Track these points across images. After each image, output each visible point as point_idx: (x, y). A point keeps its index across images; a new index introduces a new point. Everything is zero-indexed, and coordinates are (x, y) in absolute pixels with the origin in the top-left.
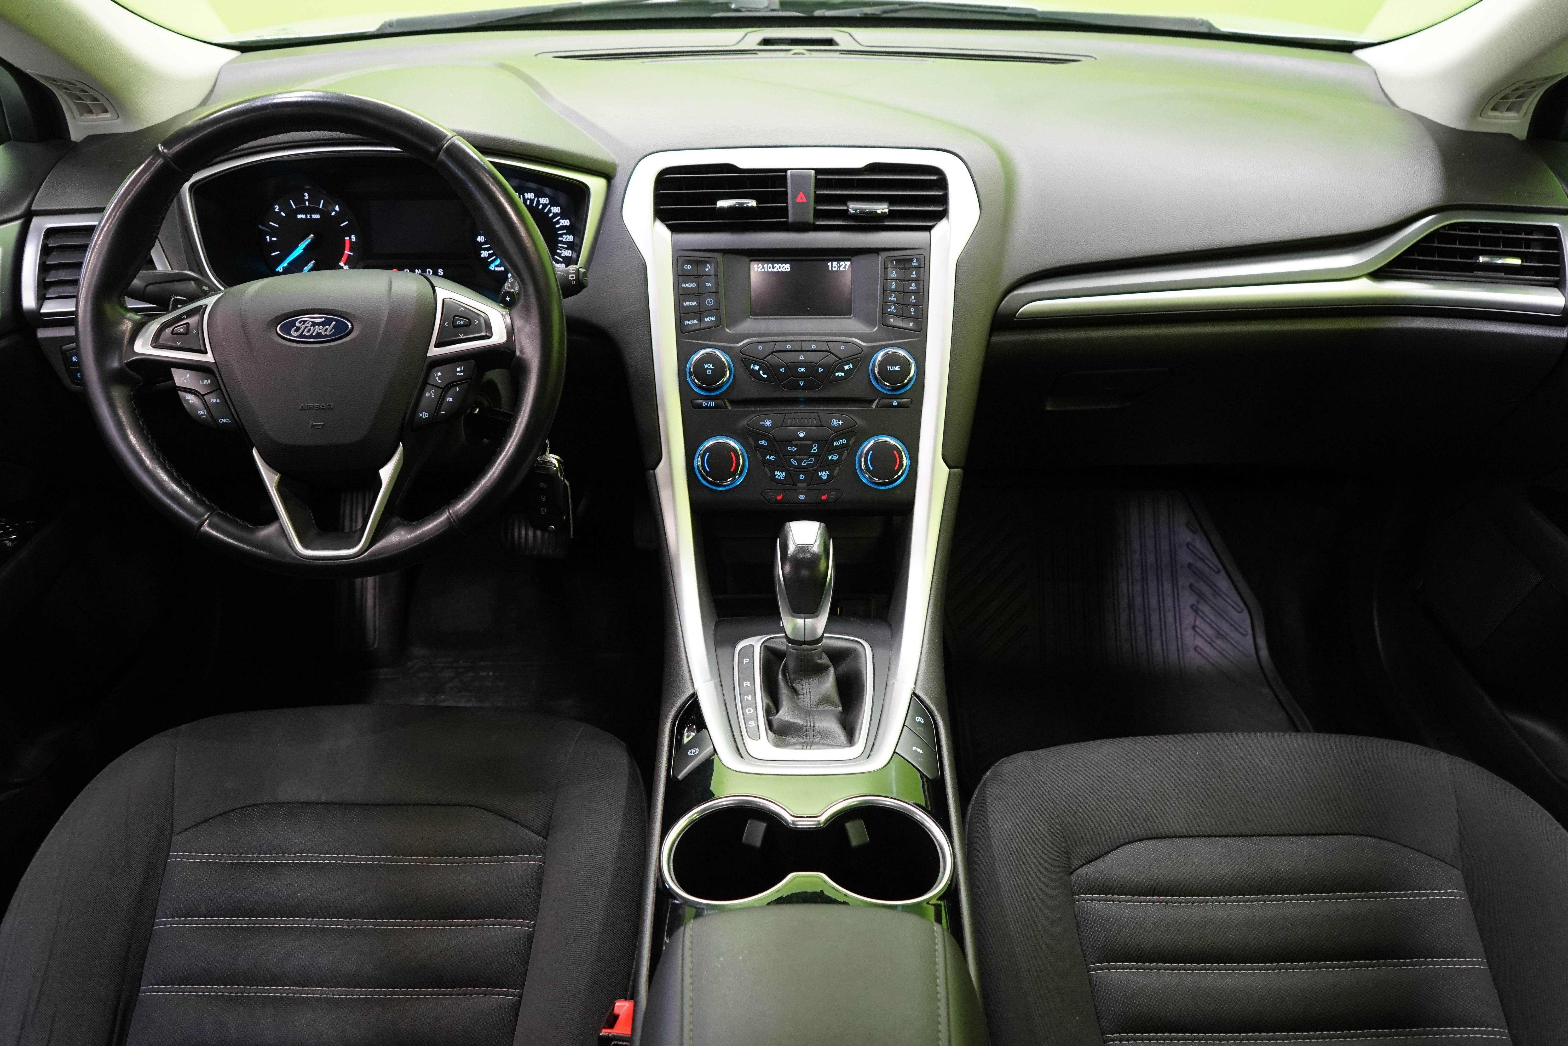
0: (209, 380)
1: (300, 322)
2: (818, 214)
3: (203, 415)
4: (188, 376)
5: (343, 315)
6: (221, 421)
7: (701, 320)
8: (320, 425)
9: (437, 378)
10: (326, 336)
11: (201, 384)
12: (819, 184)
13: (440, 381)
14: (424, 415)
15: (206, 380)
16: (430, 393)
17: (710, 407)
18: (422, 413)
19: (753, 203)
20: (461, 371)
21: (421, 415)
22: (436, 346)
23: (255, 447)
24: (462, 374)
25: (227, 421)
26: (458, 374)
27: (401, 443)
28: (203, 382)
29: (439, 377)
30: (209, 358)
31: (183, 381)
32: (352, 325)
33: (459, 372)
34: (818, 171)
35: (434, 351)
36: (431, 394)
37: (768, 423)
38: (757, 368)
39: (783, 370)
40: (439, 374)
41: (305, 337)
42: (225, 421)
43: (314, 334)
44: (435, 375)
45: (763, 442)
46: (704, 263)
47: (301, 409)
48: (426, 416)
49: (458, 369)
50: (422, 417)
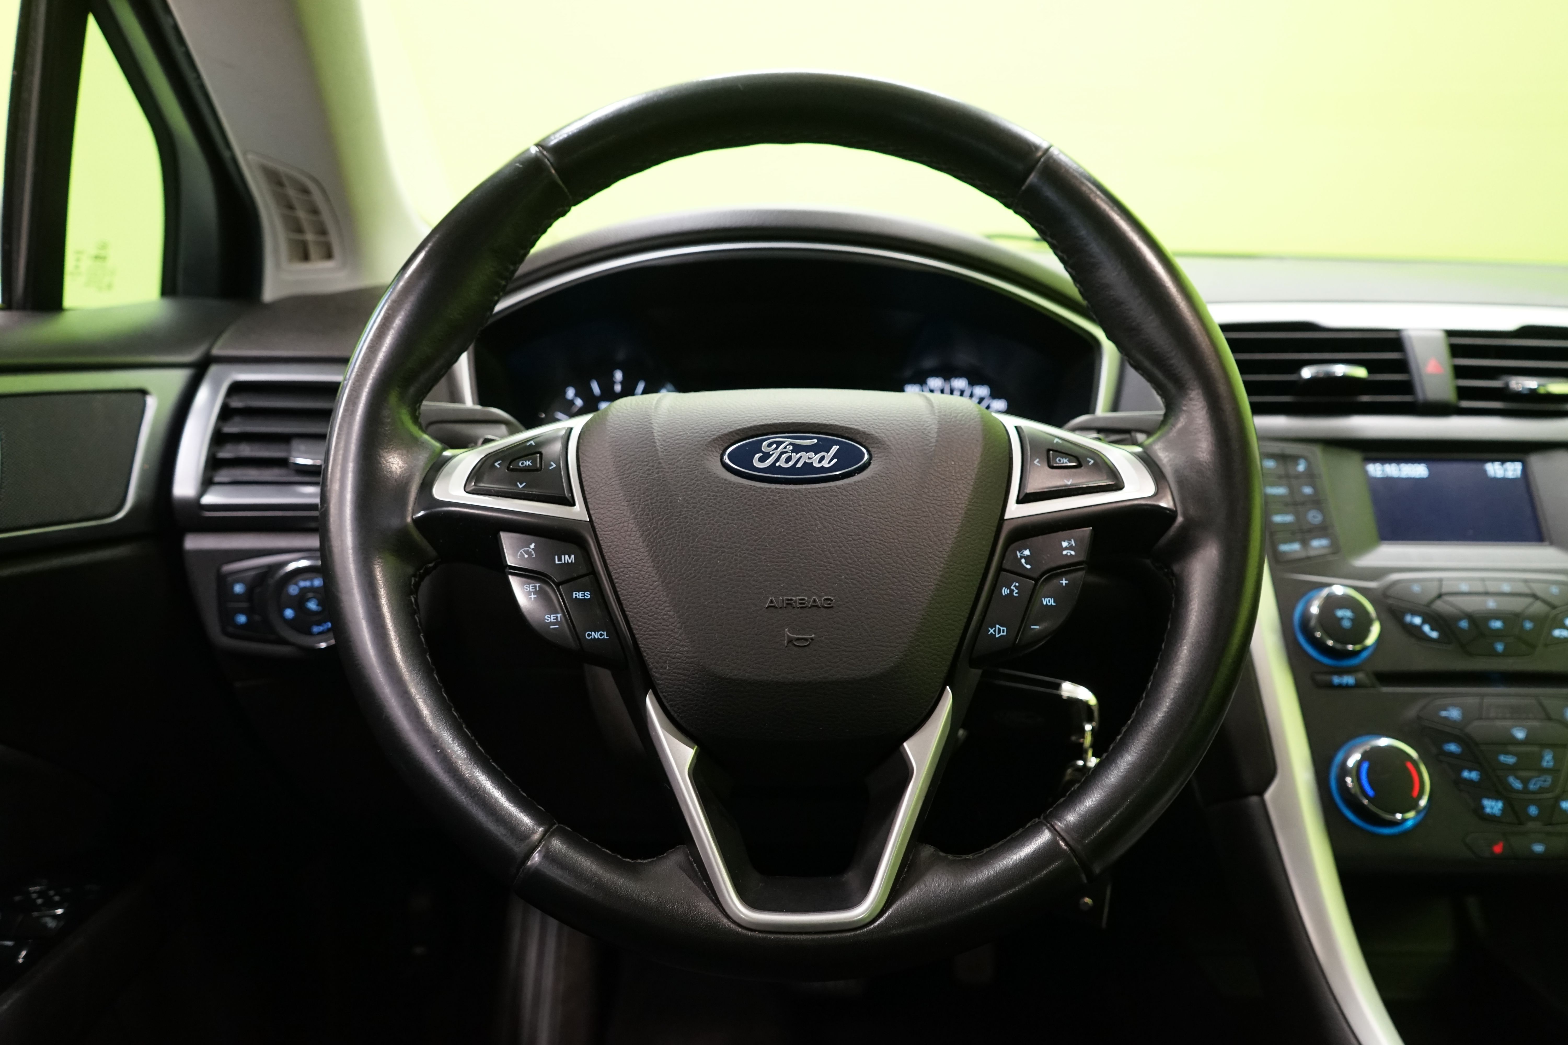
0: (573, 556)
1: (770, 445)
2: (1463, 393)
3: (554, 624)
4: (532, 546)
5: (850, 436)
6: (589, 635)
7: (1305, 543)
8: (806, 640)
9: (1023, 561)
10: (823, 469)
11: (557, 562)
12: (1456, 351)
13: (1028, 567)
14: (999, 631)
15: (567, 556)
16: (1009, 587)
17: (1347, 687)
18: (993, 626)
19: (1360, 372)
20: (1070, 548)
21: (992, 631)
22: (1019, 502)
23: (650, 691)
24: (1073, 553)
25: (601, 635)
26: (1065, 552)
27: (948, 687)
28: (560, 560)
29: (1026, 558)
30: (577, 512)
31: (522, 555)
32: (868, 451)
33: (1066, 549)
34: (1450, 334)
35: (1014, 511)
36: (1012, 591)
37: (1454, 714)
38: (1417, 620)
39: (1464, 624)
40: (1027, 552)
41: (781, 470)
42: (596, 635)
43: (798, 466)
44: (1019, 554)
45: (1453, 747)
46: (1294, 459)
47: (769, 607)
48: (1002, 634)
49: (1065, 544)
50: (993, 636)
